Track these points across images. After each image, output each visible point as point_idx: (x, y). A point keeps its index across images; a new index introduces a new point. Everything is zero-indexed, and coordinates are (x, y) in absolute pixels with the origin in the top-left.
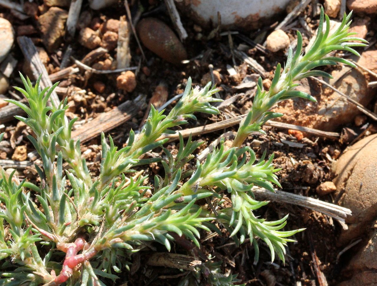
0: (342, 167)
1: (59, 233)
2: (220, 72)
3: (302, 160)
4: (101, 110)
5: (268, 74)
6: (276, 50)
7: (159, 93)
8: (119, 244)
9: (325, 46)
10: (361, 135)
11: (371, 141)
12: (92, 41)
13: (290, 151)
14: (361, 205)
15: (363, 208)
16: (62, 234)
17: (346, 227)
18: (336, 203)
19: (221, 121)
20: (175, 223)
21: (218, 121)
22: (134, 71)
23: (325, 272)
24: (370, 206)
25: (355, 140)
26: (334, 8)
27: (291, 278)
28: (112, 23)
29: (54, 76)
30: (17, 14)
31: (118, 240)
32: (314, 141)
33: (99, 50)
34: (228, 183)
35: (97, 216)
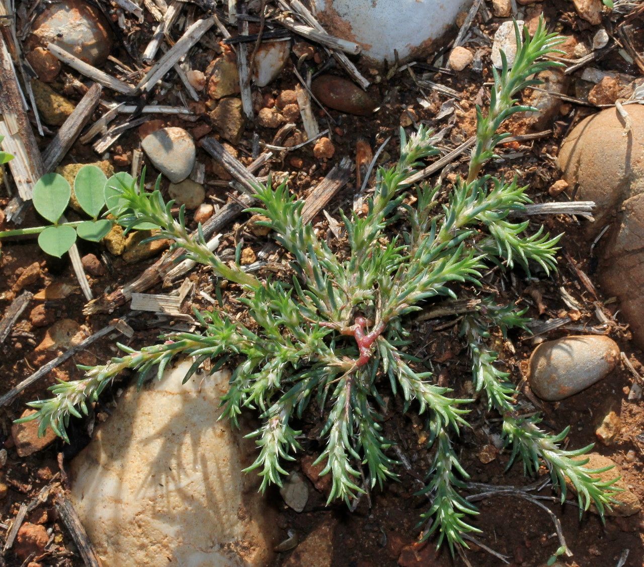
0: (565, 162)
1: (336, 319)
2: (414, 108)
3: (528, 169)
4: (307, 185)
5: (462, 94)
6: (462, 69)
7: (362, 149)
8: (406, 309)
9: (529, 54)
10: (572, 124)
11: (585, 127)
12: (276, 120)
13: (513, 164)
14: (601, 193)
15: (604, 195)
16: (340, 319)
17: (592, 219)
18: (573, 200)
19: (439, 158)
20: (452, 271)
21: (437, 160)
22: (326, 135)
23: (583, 269)
24: (612, 191)
25: (568, 131)
26: (506, 8)
27: (553, 286)
28: (286, 94)
29: (252, 167)
30: (186, 118)
31: (403, 306)
32: (530, 146)
33: (287, 126)
34: (482, 217)
35: (369, 291)
